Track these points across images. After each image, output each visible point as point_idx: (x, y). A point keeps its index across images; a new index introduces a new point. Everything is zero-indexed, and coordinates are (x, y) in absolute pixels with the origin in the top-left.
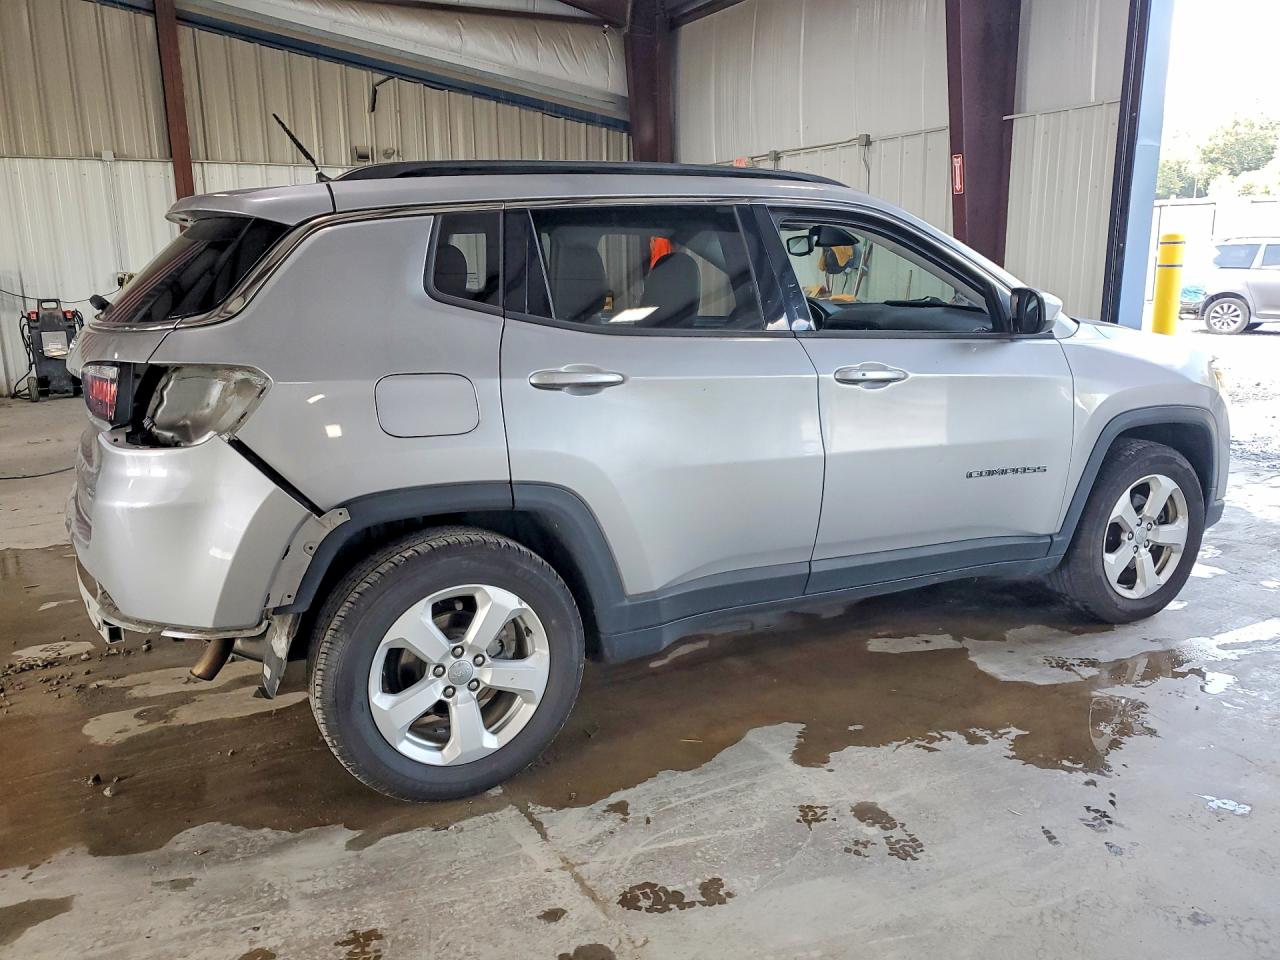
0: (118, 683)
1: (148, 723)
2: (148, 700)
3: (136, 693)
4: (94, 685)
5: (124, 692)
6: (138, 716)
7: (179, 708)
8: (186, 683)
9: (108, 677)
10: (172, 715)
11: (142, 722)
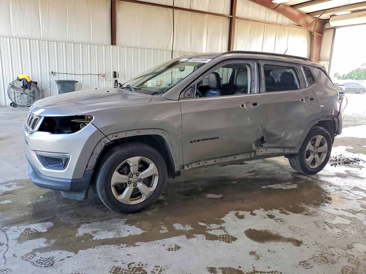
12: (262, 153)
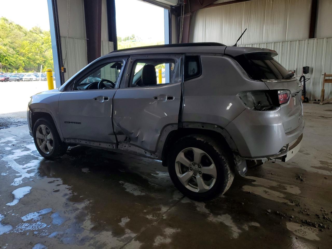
0: (286, 201)
1: (285, 186)
2: (281, 192)
3: (282, 195)
4: (294, 204)
5: (286, 197)
6: (286, 189)
7: (275, 186)
8: (268, 192)
9: (288, 205)
10: (278, 185)
11: (286, 187)
12: (125, 148)
